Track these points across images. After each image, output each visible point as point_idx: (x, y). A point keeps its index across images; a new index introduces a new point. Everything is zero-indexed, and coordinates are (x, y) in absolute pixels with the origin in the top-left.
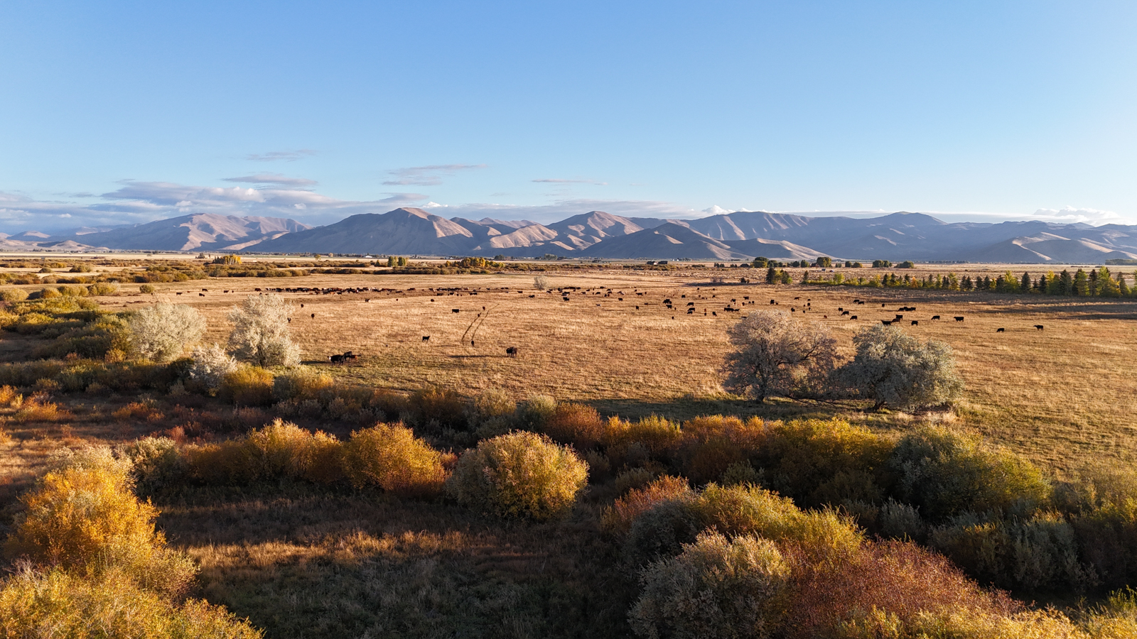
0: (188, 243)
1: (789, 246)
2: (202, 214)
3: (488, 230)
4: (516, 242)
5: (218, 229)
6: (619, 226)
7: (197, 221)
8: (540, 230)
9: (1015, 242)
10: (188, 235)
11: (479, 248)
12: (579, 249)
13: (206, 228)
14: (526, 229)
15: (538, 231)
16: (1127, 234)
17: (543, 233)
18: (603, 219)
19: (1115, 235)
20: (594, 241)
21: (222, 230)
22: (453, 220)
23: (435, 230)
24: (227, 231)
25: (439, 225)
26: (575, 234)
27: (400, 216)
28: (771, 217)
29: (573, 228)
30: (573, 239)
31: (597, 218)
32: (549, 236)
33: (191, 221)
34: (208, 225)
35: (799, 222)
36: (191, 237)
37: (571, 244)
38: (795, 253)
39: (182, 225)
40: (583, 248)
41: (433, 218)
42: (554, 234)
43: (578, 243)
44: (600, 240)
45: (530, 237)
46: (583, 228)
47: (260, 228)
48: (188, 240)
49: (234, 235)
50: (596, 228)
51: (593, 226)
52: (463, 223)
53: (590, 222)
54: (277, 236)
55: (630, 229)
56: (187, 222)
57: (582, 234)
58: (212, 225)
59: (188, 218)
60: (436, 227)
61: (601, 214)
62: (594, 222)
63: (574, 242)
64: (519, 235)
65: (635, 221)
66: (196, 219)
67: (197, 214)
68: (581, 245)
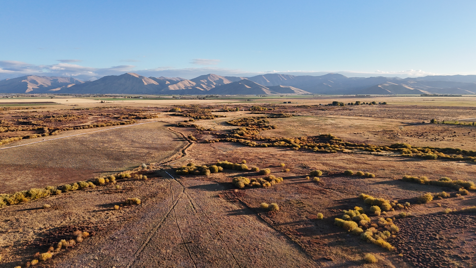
0: (28, 89)
1: (293, 88)
2: (31, 76)
3: (166, 82)
4: (179, 87)
5: (40, 83)
6: (221, 80)
7: (30, 79)
8: (189, 82)
9: (379, 86)
10: (27, 85)
11: (163, 90)
12: (207, 90)
13: (34, 82)
14: (183, 81)
15: (188, 82)
16: (416, 81)
17: (190, 83)
18: (214, 77)
19: (412, 82)
20: (211, 87)
21: (42, 83)
22: (150, 78)
23: (143, 82)
24: (44, 83)
25: (145, 80)
26: (204, 84)
27: (127, 77)
28: (281, 76)
29: (202, 81)
30: (203, 86)
31: (211, 77)
32: (192, 85)
33: (27, 79)
34: (35, 81)
35: (292, 78)
36: (28, 86)
37: (203, 88)
38: (295, 91)
39: (23, 81)
40: (208, 90)
41: (141, 77)
42: (194, 84)
43: (205, 88)
44: (214, 87)
45: (185, 85)
46: (206, 81)
47: (58, 82)
48: (28, 88)
49: (47, 84)
50: (212, 81)
51: (210, 80)
52: (154, 79)
53: (209, 78)
54: (70, 86)
55: (226, 82)
56: (25, 80)
57: (206, 84)
58: (37, 80)
59: (25, 77)
60: (144, 81)
61: (213, 75)
62: (210, 78)
63: (204, 87)
64: (180, 84)
65: (227, 78)
66: (29, 78)
67: (28, 76)
68: (207, 88)
